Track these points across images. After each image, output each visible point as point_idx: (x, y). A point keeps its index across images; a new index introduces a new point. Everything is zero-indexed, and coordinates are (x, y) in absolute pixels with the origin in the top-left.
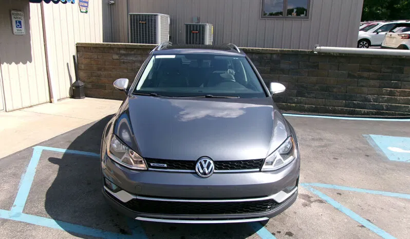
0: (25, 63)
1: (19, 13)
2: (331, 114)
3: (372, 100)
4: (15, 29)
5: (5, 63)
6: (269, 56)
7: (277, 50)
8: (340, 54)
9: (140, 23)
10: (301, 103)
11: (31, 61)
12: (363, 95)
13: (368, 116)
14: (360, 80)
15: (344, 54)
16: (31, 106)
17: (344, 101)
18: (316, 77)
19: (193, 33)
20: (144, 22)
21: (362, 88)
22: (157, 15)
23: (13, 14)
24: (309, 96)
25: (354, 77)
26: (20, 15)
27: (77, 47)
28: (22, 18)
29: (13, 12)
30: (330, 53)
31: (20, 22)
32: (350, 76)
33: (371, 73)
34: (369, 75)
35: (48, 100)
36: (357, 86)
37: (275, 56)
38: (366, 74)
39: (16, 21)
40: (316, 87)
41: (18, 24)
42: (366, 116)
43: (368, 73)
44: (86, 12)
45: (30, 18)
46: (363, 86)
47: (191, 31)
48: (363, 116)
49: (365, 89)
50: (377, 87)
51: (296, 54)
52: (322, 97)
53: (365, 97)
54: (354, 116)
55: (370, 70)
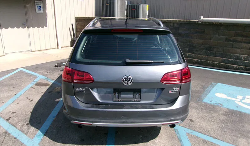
0: (43, 27)
2: (211, 67)
3: (243, 59)
4: (37, 10)
5: (31, 27)
6: (172, 24)
7: (177, 21)
8: (220, 23)
9: (106, 5)
10: (191, 57)
11: (46, 26)
12: (236, 55)
13: (238, 71)
14: (234, 43)
15: (223, 23)
16: (46, 50)
17: (221, 58)
18: (202, 40)
20: (108, 4)
21: (236, 49)
23: (36, 3)
24: (196, 53)
25: (229, 40)
26: (40, 3)
27: (76, 19)
28: (42, 4)
29: (36, 1)
30: (212, 23)
31: (40, 7)
32: (227, 40)
33: (244, 38)
34: (242, 40)
35: (57, 47)
36: (232, 48)
37: (176, 25)
38: (239, 39)
39: (38, 6)
40: (202, 47)
42: (237, 70)
43: (242, 38)
45: (46, 4)
46: (236, 48)
47: (132, 9)
48: (234, 70)
49: (238, 50)
50: (247, 49)
51: (189, 23)
52: (205, 54)
53: (237, 56)
54: (228, 70)
55: (243, 36)
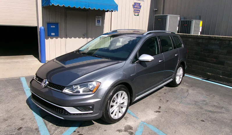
1: (99, 17)
4: (97, 24)
5: (90, 38)
9: (158, 20)
19: (184, 26)
22: (167, 15)
23: (97, 17)
26: (100, 17)
28: (101, 19)
31: (99, 21)
39: (98, 21)
41: (98, 22)
44: (138, 15)
45: (105, 19)
47: (183, 25)
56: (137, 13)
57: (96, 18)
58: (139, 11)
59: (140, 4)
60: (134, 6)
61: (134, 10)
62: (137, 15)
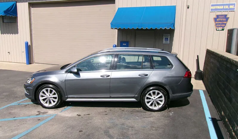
4: (164, 42)
27: (207, 51)
29: (164, 34)
31: (167, 39)
39: (165, 38)
44: (223, 30)
56: (221, 28)
57: (164, 36)
58: (225, 24)
59: (226, 15)
60: (215, 20)
61: (216, 24)
62: (221, 29)
